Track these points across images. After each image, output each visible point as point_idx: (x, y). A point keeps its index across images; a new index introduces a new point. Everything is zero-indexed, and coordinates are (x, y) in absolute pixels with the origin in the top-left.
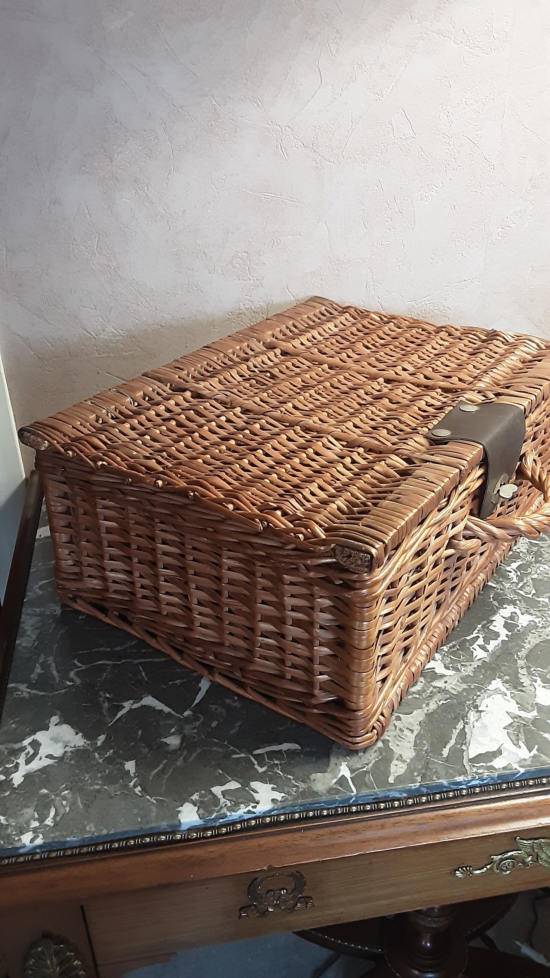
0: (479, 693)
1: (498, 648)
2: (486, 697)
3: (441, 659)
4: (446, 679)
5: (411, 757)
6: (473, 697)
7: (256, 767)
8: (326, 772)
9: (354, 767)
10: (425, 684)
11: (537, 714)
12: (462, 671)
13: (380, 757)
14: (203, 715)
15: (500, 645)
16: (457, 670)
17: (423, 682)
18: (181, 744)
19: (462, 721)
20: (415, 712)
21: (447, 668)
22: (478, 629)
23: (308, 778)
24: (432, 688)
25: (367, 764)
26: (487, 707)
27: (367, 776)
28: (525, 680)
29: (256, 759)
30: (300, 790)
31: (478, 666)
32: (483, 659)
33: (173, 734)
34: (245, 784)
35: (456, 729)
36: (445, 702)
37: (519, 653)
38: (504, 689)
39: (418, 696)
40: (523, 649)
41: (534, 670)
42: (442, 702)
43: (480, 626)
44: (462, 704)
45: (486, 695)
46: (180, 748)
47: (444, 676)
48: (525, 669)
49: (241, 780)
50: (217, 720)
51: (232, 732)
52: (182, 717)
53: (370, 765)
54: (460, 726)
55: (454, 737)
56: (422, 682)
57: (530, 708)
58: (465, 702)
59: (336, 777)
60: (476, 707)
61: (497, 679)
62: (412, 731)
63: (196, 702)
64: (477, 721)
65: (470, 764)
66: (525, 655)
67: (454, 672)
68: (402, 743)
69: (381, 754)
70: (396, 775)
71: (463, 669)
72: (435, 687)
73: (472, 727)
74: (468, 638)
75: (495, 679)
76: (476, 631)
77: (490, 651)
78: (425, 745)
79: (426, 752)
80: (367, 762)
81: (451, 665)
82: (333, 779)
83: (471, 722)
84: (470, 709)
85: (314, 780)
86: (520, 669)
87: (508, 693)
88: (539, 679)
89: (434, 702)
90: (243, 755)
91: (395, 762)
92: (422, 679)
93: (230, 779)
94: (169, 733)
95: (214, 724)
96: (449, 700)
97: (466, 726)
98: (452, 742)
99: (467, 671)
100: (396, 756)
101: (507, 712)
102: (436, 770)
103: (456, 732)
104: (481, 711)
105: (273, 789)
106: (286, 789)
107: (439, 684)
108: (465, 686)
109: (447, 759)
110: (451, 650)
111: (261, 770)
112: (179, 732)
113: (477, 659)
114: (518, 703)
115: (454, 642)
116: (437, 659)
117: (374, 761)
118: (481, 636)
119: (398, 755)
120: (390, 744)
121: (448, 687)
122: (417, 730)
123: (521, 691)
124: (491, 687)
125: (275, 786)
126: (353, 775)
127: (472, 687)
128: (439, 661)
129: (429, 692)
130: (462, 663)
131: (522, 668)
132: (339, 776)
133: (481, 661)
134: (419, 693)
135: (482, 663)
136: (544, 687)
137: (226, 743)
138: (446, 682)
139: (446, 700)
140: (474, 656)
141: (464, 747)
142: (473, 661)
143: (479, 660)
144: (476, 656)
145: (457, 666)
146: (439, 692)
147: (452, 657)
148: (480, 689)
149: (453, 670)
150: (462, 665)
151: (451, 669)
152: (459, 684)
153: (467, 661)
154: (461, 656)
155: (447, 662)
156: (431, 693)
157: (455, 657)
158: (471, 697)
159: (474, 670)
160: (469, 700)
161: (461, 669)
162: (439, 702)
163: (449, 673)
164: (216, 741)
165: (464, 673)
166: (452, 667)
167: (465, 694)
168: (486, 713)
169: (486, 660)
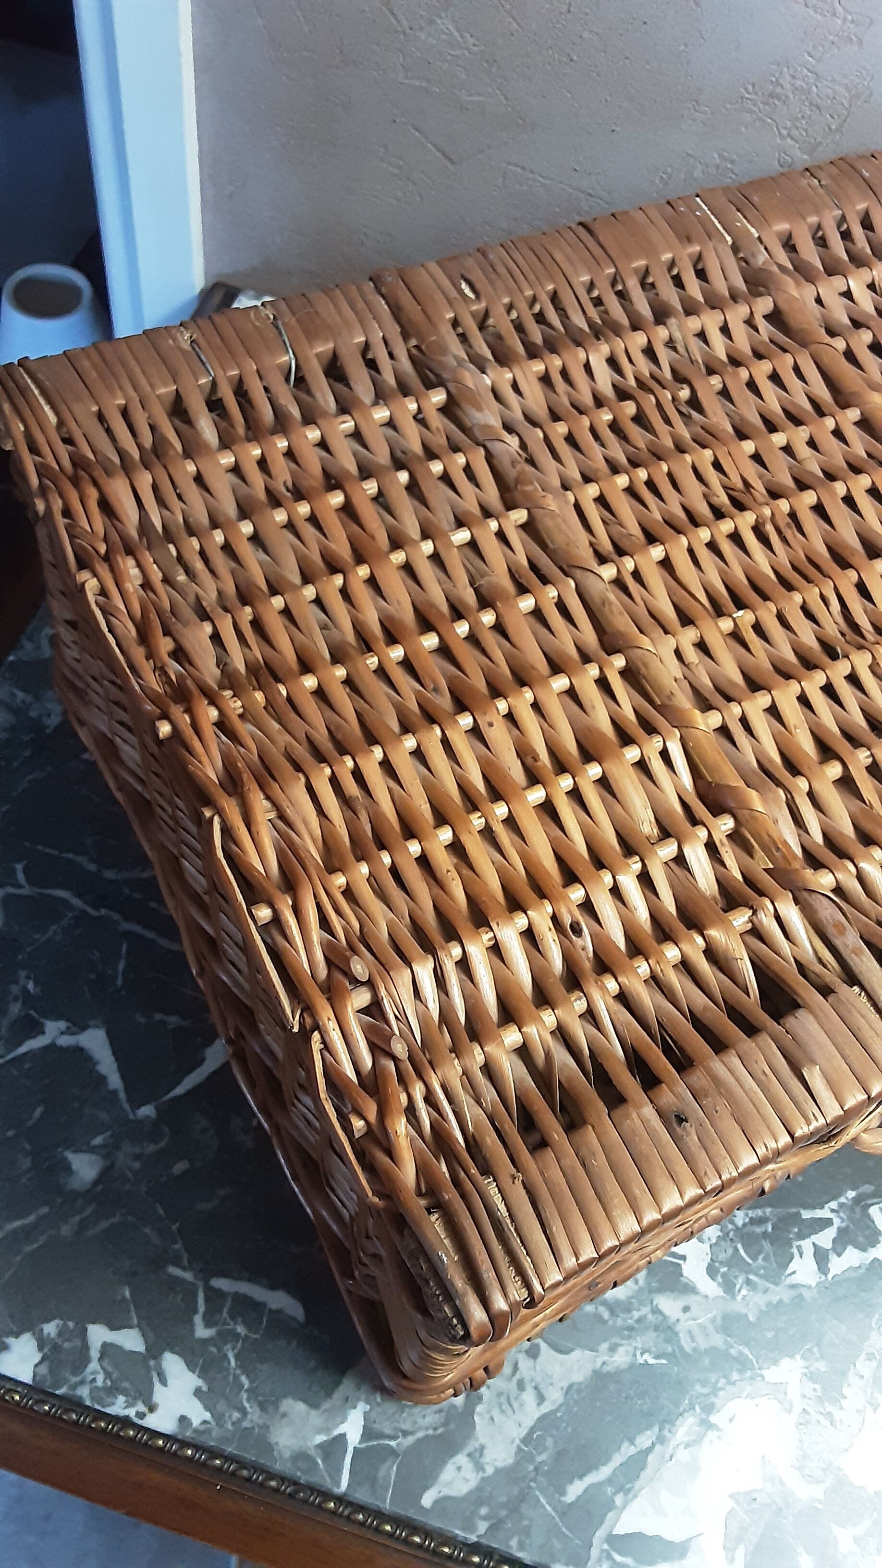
0: (735, 1376)
1: (853, 1274)
2: (744, 1395)
3: (714, 1241)
4: (691, 1300)
5: (500, 1464)
6: (717, 1382)
7: (198, 1319)
8: (315, 1406)
9: (377, 1426)
10: (641, 1289)
11: (821, 1496)
12: (739, 1298)
13: (440, 1431)
14: (172, 1135)
15: (862, 1271)
16: (729, 1287)
17: (641, 1283)
18: (96, 1183)
19: (656, 1429)
20: (577, 1354)
21: (712, 1271)
22: (842, 1200)
23: (276, 1405)
24: (648, 1309)
25: (405, 1433)
26: (731, 1420)
27: (388, 1463)
28: (854, 1392)
29: (207, 1300)
30: (246, 1424)
31: (781, 1301)
32: (802, 1290)
33: (92, 1150)
34: (154, 1352)
35: (632, 1442)
36: (652, 1361)
38: (794, 1393)
39: (606, 1315)
42: (646, 1356)
43: (851, 1194)
44: (684, 1385)
45: (749, 1389)
46: (88, 1191)
47: (689, 1289)
48: (874, 1364)
49: (151, 1335)
50: (190, 1161)
51: (201, 1206)
52: (131, 1117)
53: (410, 1440)
54: (644, 1440)
55: (617, 1460)
56: (636, 1282)
57: (818, 1472)
58: (694, 1383)
59: (327, 1430)
60: (709, 1409)
61: (798, 1357)
62: (541, 1399)
63: (179, 1090)
64: (687, 1446)
65: (606, 1546)
67: (720, 1292)
68: (504, 1419)
69: (446, 1424)
70: (447, 1492)
71: (744, 1292)
72: (656, 1311)
73: (667, 1457)
74: (806, 1214)
75: (792, 1356)
76: (833, 1205)
77: (830, 1276)
78: (546, 1449)
79: (536, 1469)
80: (406, 1426)
81: (724, 1269)
82: (320, 1431)
83: (673, 1443)
84: (693, 1408)
85: (284, 1415)
86: (863, 1356)
87: (798, 1407)
89: (631, 1349)
90: (188, 1276)
91: (461, 1459)
92: (643, 1278)
93: (135, 1321)
94: (88, 1143)
95: (180, 1167)
96: (664, 1361)
97: (658, 1447)
98: (605, 1472)
99: (747, 1304)
100: (471, 1446)
101: (763, 1456)
102: (529, 1527)
103: (627, 1451)
104: (712, 1426)
105: (198, 1392)
106: (221, 1406)
107: (669, 1305)
108: (718, 1340)
109: (565, 1511)
110: (749, 1229)
111: (202, 1332)
112: (107, 1152)
113: (789, 1281)
114: (799, 1446)
115: (768, 1210)
116: (707, 1237)
117: (420, 1434)
118: (837, 1222)
119: (477, 1445)
120: (479, 1409)
121: (685, 1323)
122: (553, 1402)
123: (830, 1417)
124: (771, 1374)
125: (205, 1388)
126: (364, 1445)
127: (733, 1352)
128: (707, 1249)
129: (636, 1315)
130: (752, 1277)
131: (870, 1357)
132: (336, 1433)
133: (794, 1293)
134: (615, 1308)
135: (792, 1299)
137: (174, 1228)
138: (686, 1309)
139: (656, 1358)
140: (788, 1271)
141: (619, 1499)
142: (776, 1284)
143: (793, 1287)
144: (794, 1273)
145: (736, 1277)
146: (656, 1328)
147: (740, 1246)
148: (743, 1364)
149: (719, 1284)
150: (748, 1282)
151: (720, 1279)
152: (711, 1328)
153: (765, 1277)
154: (760, 1258)
155: (722, 1256)
156: (639, 1321)
157: (745, 1251)
158: (713, 1377)
159: (764, 1308)
160: (703, 1384)
161: (739, 1291)
162: (642, 1354)
163: (710, 1287)
164: (161, 1212)
165: (737, 1306)
166: (724, 1275)
167: (707, 1361)
168: (719, 1437)
169: (808, 1295)
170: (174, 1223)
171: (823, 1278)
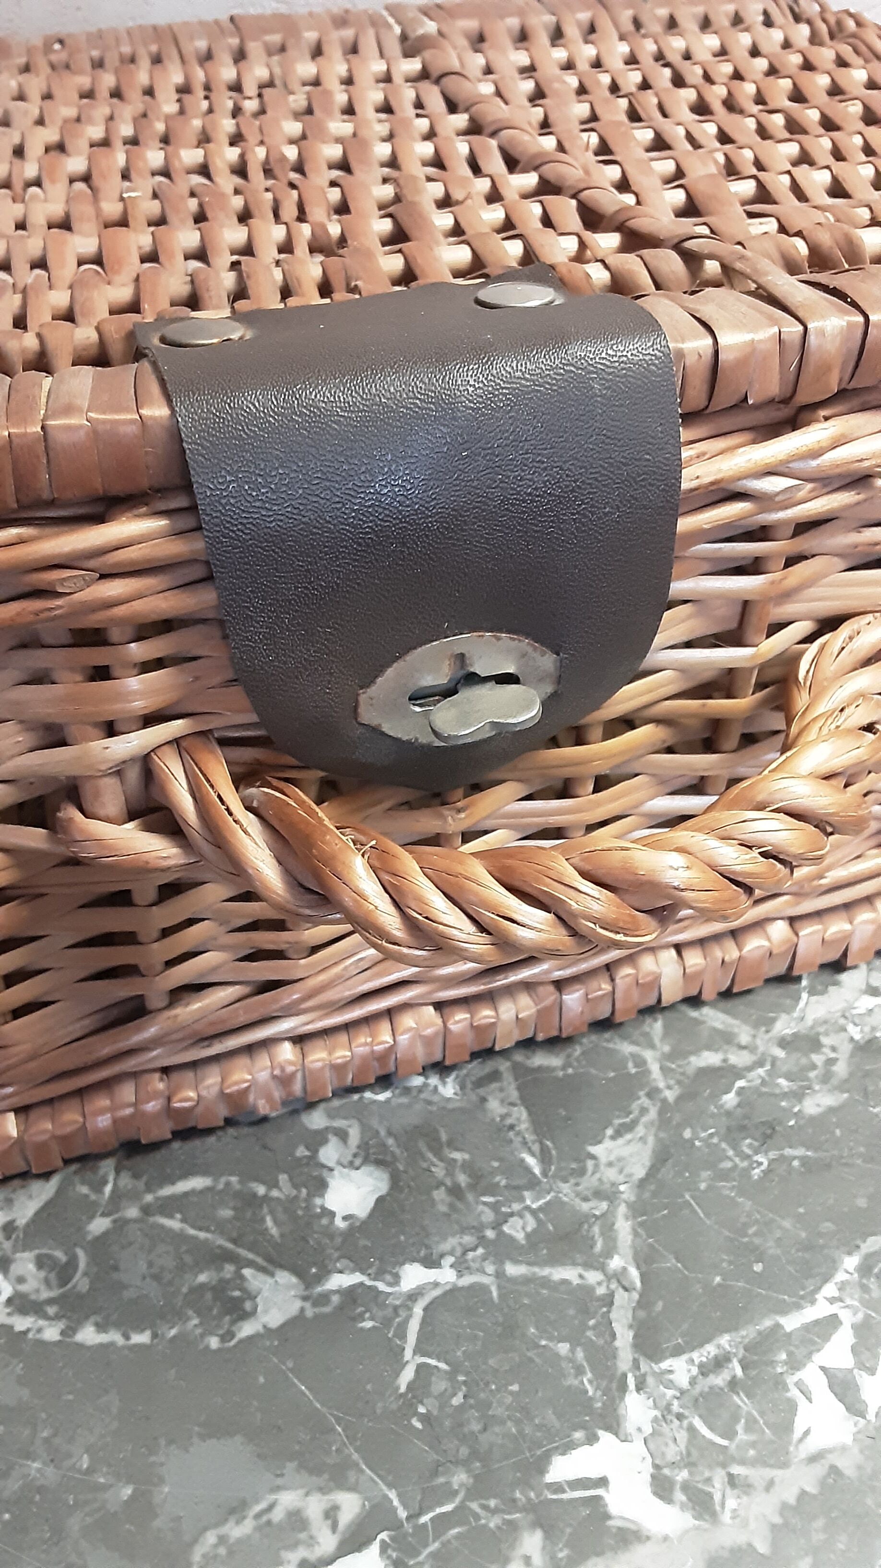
3: (648, 1430)
12: (726, 1517)
16: (701, 1504)
21: (661, 1488)
22: (840, 1276)
31: (803, 1494)
32: (833, 1459)
43: (851, 1262)
67: (687, 1520)
71: (731, 1503)
74: (791, 1322)
76: (830, 1289)
77: (871, 1416)
81: (683, 1475)
99: (745, 1524)
110: (704, 1384)
113: (803, 1451)
115: (725, 1340)
116: (630, 1427)
118: (847, 1318)
128: (638, 1446)
130: (736, 1470)
133: (819, 1470)
135: (822, 1483)
140: (797, 1433)
142: (785, 1465)
143: (814, 1459)
144: (807, 1433)
145: (708, 1480)
147: (698, 1423)
149: (683, 1507)
150: (733, 1482)
151: (680, 1496)
153: (759, 1462)
154: (740, 1428)
155: (672, 1452)
157: (712, 1429)
159: (778, 1520)
161: (723, 1505)
163: (666, 1518)
165: (727, 1534)
166: (686, 1487)
169: (847, 1465)
171: (862, 1422)
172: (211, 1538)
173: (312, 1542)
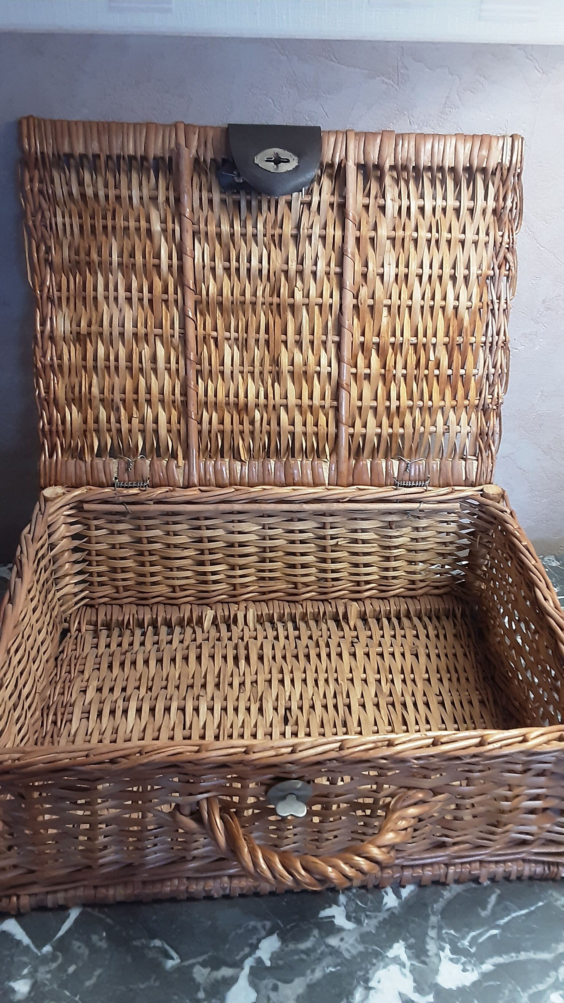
0: (374, 961)
2: (381, 968)
3: (345, 903)
4: (343, 935)
6: (367, 967)
10: (317, 939)
12: (365, 925)
14: (63, 955)
16: (359, 922)
17: (317, 936)
18: (30, 992)
19: (345, 1000)
20: (296, 981)
21: (348, 918)
24: (324, 946)
26: (379, 982)
28: (431, 947)
31: (385, 919)
32: (392, 910)
33: (24, 977)
36: (333, 970)
37: (435, 906)
38: (404, 957)
39: (304, 957)
40: (441, 899)
41: (446, 933)
42: (330, 969)
44: (351, 974)
45: (382, 964)
46: (27, 998)
47: (341, 930)
48: (436, 930)
50: (76, 964)
51: (88, 983)
52: (39, 954)
56: (314, 936)
57: (427, 989)
58: (356, 972)
60: (367, 981)
61: (400, 941)
63: (61, 933)
66: (440, 909)
67: (355, 925)
71: (366, 921)
72: (328, 946)
75: (398, 942)
77: (403, 899)
81: (354, 915)
84: (359, 983)
86: (430, 928)
87: (408, 964)
88: (448, 947)
89: (322, 968)
92: (316, 932)
94: (20, 975)
95: (71, 969)
96: (339, 968)
99: (369, 926)
101: (399, 993)
104: (371, 988)
107: (333, 941)
108: (361, 948)
112: (32, 975)
113: (385, 908)
114: (415, 981)
116: (340, 903)
121: (344, 946)
123: (424, 963)
124: (391, 954)
127: (370, 950)
128: (343, 908)
129: (319, 951)
130: (368, 913)
131: (433, 927)
133: (389, 913)
134: (307, 952)
135: (390, 916)
136: (451, 960)
137: (77, 999)
138: (342, 940)
139: (335, 967)
140: (384, 904)
142: (380, 912)
143: (388, 910)
144: (386, 903)
145: (361, 916)
146: (331, 954)
147: (358, 901)
148: (377, 955)
149: (354, 922)
150: (367, 916)
151: (353, 920)
152: (356, 944)
153: (374, 911)
154: (369, 903)
155: (351, 909)
156: (322, 953)
157: (361, 903)
158: (364, 965)
159: (378, 925)
160: (361, 970)
161: (364, 921)
162: (328, 969)
163: (349, 925)
164: (68, 993)
165: (365, 929)
166: (354, 918)
167: (359, 960)
168: (376, 992)
169: (396, 911)
170: (76, 996)
171: (400, 900)
172: (233, 933)
173: (259, 933)
